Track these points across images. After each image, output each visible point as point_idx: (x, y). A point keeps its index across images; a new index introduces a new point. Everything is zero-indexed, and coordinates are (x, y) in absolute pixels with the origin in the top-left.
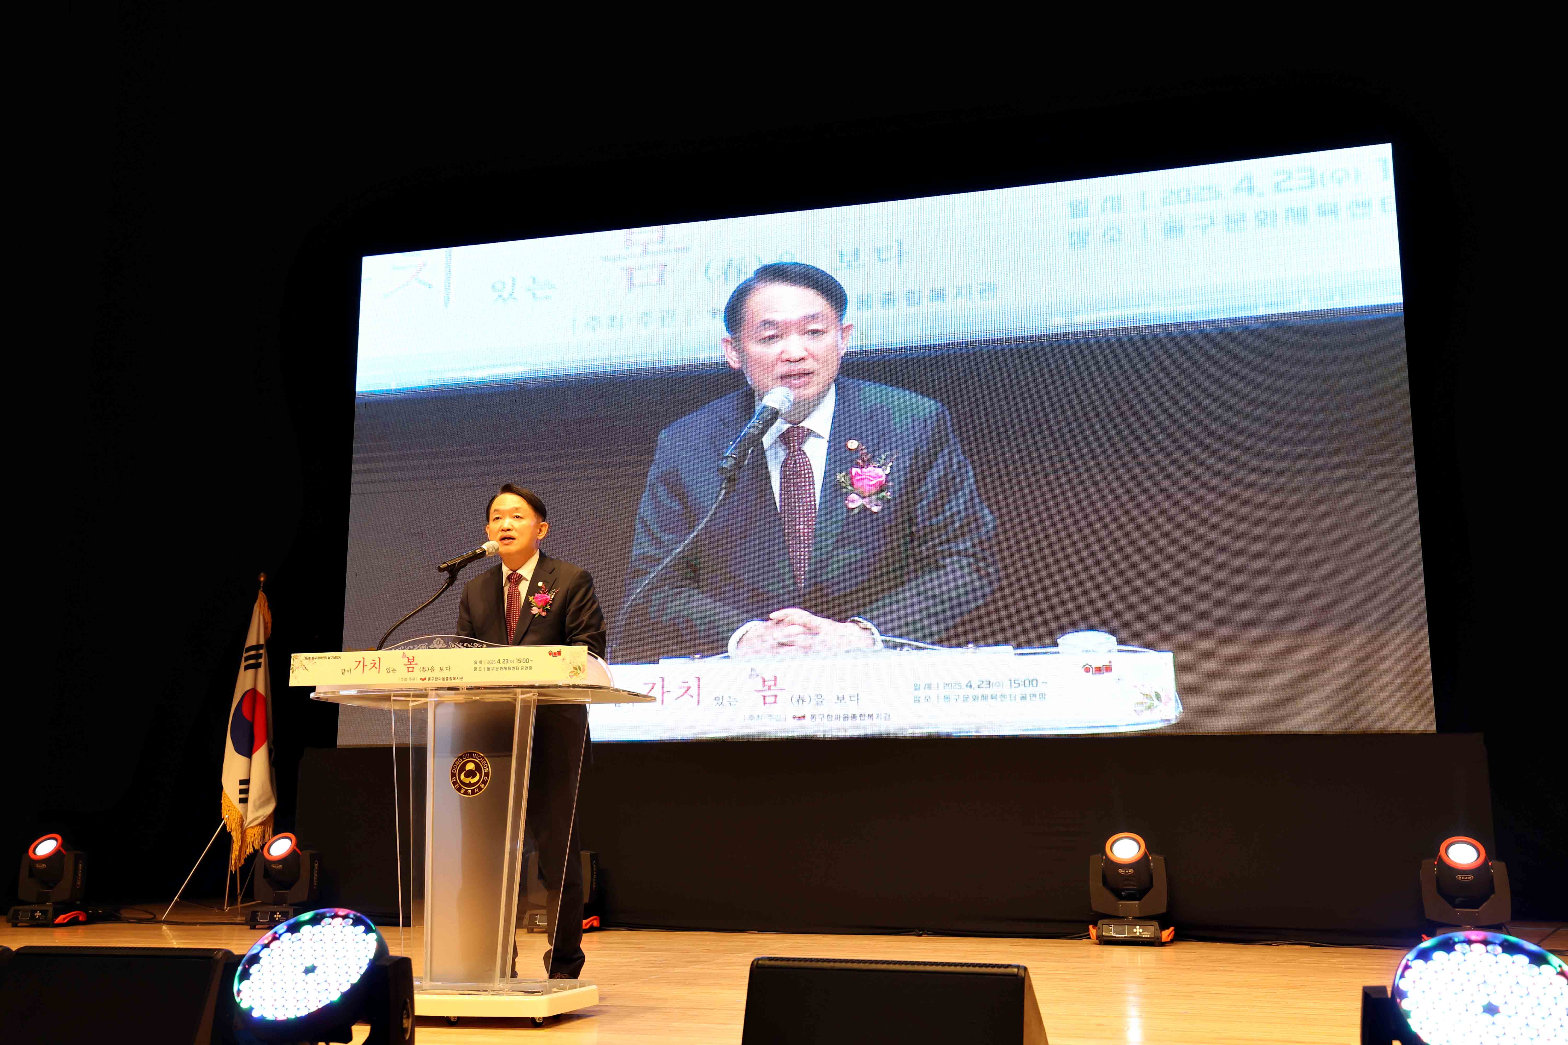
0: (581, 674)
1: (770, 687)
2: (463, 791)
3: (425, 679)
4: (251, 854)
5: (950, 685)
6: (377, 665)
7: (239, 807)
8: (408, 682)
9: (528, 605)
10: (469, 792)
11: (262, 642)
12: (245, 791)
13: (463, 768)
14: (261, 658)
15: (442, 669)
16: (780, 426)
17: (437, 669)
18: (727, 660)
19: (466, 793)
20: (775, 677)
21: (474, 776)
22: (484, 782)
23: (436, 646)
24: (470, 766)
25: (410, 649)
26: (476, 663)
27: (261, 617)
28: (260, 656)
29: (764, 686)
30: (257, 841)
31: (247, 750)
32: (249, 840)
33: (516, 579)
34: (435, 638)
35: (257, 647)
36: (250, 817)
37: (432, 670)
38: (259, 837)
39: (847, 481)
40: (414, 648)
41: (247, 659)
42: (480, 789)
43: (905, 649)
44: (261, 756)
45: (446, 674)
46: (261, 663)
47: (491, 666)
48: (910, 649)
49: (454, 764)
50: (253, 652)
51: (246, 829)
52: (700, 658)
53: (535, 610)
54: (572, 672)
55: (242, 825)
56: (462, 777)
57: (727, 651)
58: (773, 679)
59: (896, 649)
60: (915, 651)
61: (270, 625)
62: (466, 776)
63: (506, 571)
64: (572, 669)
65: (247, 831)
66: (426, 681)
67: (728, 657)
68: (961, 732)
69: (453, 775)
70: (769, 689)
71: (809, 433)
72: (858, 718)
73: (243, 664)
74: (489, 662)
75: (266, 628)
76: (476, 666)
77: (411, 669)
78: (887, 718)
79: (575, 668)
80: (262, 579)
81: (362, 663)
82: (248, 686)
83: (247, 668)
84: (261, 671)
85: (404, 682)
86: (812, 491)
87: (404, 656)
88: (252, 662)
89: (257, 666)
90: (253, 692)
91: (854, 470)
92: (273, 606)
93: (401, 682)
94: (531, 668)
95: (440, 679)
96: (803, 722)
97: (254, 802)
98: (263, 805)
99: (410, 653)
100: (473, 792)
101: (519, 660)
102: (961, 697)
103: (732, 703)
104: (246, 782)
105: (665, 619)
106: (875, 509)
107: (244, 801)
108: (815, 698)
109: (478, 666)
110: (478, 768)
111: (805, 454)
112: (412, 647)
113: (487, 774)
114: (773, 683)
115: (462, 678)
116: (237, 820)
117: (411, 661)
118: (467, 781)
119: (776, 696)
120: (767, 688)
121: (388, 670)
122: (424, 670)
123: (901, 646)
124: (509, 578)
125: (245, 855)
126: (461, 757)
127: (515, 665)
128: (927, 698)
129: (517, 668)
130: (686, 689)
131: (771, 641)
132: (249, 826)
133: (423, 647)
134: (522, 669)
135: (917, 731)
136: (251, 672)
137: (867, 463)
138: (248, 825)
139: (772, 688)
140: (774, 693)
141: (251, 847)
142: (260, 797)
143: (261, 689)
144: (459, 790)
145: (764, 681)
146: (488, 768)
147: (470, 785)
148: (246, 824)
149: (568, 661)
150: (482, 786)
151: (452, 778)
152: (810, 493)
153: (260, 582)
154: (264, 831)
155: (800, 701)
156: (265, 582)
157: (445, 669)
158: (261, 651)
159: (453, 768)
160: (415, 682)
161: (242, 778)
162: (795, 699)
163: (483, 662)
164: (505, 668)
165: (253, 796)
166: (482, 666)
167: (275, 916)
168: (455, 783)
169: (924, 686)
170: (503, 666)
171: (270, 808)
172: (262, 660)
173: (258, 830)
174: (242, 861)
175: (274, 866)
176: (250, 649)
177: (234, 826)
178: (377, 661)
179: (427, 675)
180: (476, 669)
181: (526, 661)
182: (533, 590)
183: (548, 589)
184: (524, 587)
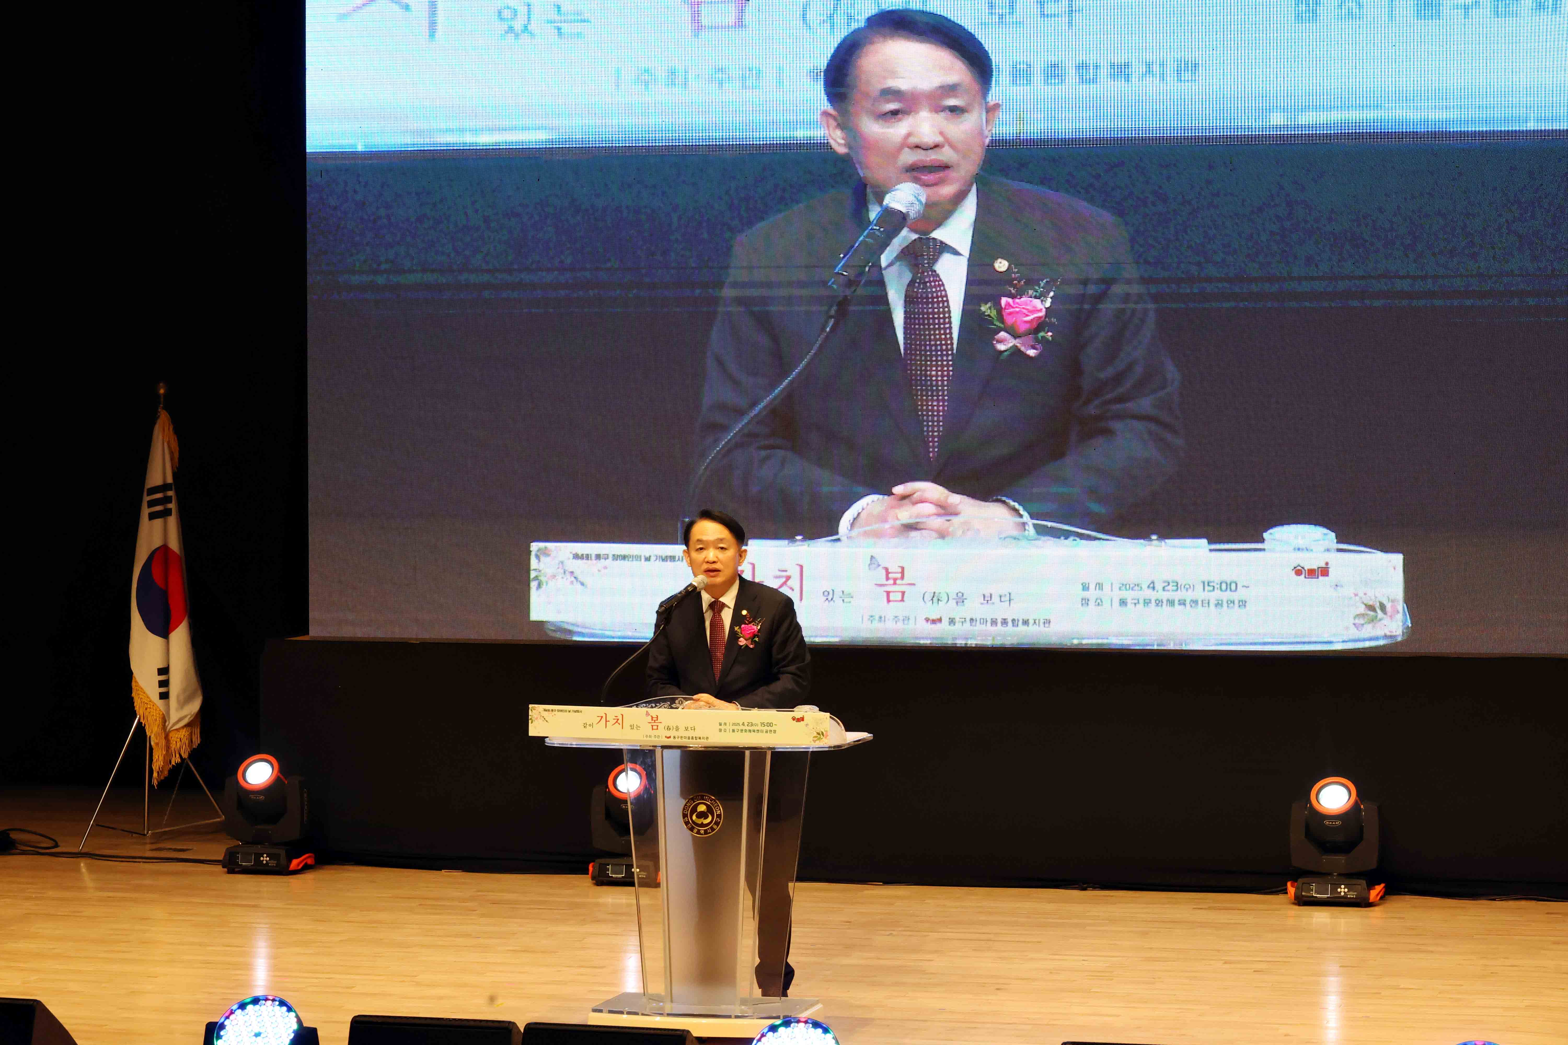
0: (824, 739)
1: (895, 580)
2: (695, 831)
3: (670, 737)
4: (177, 764)
5: (1128, 586)
6: (620, 721)
7: (160, 703)
8: (653, 739)
9: (734, 636)
10: (702, 832)
11: (170, 480)
12: (164, 684)
13: (694, 810)
14: (171, 502)
15: (686, 729)
16: (906, 236)
17: (682, 729)
18: (838, 544)
19: (698, 832)
20: (903, 568)
21: (706, 817)
22: (717, 823)
23: (678, 705)
24: (702, 808)
25: (652, 707)
26: (720, 725)
27: (166, 444)
28: (168, 500)
29: (888, 579)
30: (184, 747)
31: (162, 628)
32: (173, 746)
33: (718, 607)
34: (677, 698)
35: (164, 487)
36: (174, 716)
37: (677, 729)
38: (187, 742)
39: (993, 313)
40: (656, 706)
41: (151, 504)
42: (713, 829)
43: (1071, 538)
44: (180, 636)
45: (690, 733)
46: (171, 509)
47: (735, 728)
48: (1078, 539)
49: (686, 805)
50: (159, 496)
51: (170, 732)
52: (801, 541)
53: (742, 642)
54: (814, 737)
55: (164, 727)
56: (694, 817)
57: (837, 533)
58: (900, 570)
59: (1059, 538)
60: (1083, 542)
61: (176, 455)
62: (698, 817)
63: (706, 598)
64: (815, 734)
65: (171, 735)
66: (672, 739)
67: (839, 540)
68: (1139, 645)
69: (685, 816)
70: (895, 584)
71: (943, 248)
72: (1010, 624)
73: (145, 511)
74: (734, 724)
75: (172, 459)
76: (720, 727)
77: (655, 727)
78: (1047, 625)
79: (818, 734)
80: (162, 391)
81: (604, 719)
82: (157, 543)
83: (152, 516)
84: (172, 521)
85: (648, 739)
86: (947, 326)
87: (648, 714)
88: (159, 508)
89: (166, 513)
90: (164, 549)
91: (1004, 301)
92: (179, 430)
93: (645, 738)
94: (775, 732)
95: (685, 737)
96: (938, 626)
97: (178, 697)
98: (188, 699)
99: (654, 711)
100: (706, 832)
101: (763, 724)
102: (1141, 601)
103: (846, 600)
104: (164, 671)
106: (1032, 353)
107: (164, 696)
108: (955, 596)
109: (723, 727)
110: (710, 810)
111: (938, 276)
112: (654, 705)
113: (719, 816)
114: (899, 575)
115: (707, 738)
116: (159, 721)
117: (655, 719)
118: (699, 821)
119: (903, 593)
120: (891, 582)
121: (632, 727)
122: (669, 729)
123: (1067, 535)
124: (712, 606)
125: (170, 766)
126: (692, 799)
127: (760, 728)
128: (1099, 601)
129: (762, 731)
130: (784, 579)
131: (897, 523)
132: (174, 728)
133: (666, 706)
134: (767, 732)
135: (1085, 642)
136: (158, 522)
137: (1020, 294)
138: (172, 727)
139: (898, 582)
140: (902, 588)
141: (178, 755)
142: (184, 690)
143: (174, 544)
144: (692, 829)
145: (888, 572)
146: (720, 810)
147: (702, 825)
148: (169, 725)
149: (811, 726)
150: (715, 827)
151: (684, 818)
152: (945, 329)
153: (158, 396)
154: (191, 733)
155: (935, 599)
156: (165, 395)
157: (689, 729)
158: (170, 493)
159: (684, 809)
160: (660, 739)
161: (161, 666)
162: (928, 597)
163: (728, 724)
164: (750, 731)
165: (175, 688)
166: (727, 727)
167: (262, 858)
168: (687, 823)
169: (1094, 585)
170: (748, 728)
171: (195, 706)
172: (172, 506)
173: (184, 733)
174: (166, 773)
175: (252, 796)
176: (153, 490)
177: (155, 729)
178: (620, 718)
179: (672, 733)
180: (720, 730)
181: (770, 725)
182: (737, 619)
183: (753, 619)
184: (727, 616)
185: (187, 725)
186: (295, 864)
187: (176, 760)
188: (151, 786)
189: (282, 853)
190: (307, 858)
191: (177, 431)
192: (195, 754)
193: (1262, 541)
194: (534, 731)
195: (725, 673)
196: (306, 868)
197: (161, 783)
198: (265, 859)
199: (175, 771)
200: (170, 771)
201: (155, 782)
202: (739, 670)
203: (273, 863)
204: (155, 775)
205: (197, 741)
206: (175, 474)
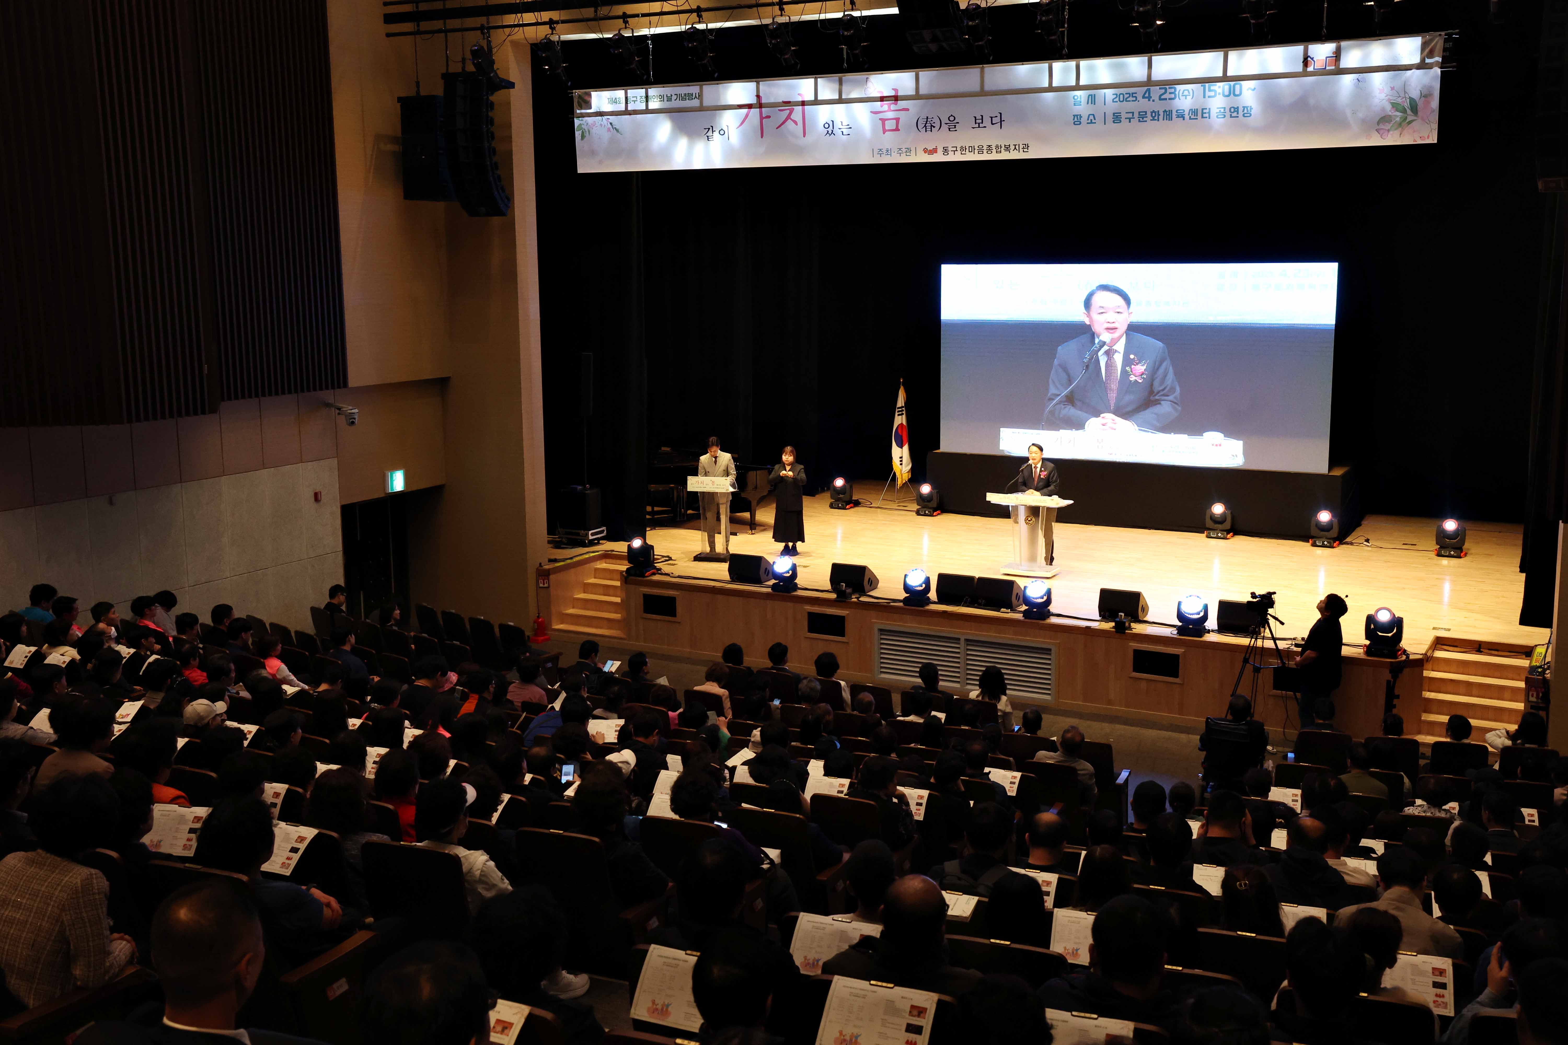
1: (1100, 442)
7: (900, 466)
9: (1040, 475)
11: (903, 405)
12: (901, 461)
16: (1106, 348)
19: (1028, 525)
21: (1030, 522)
22: (1033, 524)
24: (1029, 519)
27: (902, 395)
28: (903, 410)
29: (1098, 442)
30: (906, 479)
31: (901, 446)
32: (903, 478)
33: (1036, 467)
35: (902, 407)
36: (904, 470)
38: (907, 477)
39: (1130, 370)
41: (898, 412)
44: (906, 448)
50: (900, 409)
53: (1042, 477)
56: (1027, 522)
57: (1084, 428)
63: (1033, 466)
65: (903, 475)
70: (1100, 444)
71: (1116, 351)
72: (1131, 455)
73: (897, 414)
75: (904, 399)
80: (901, 380)
82: (900, 422)
83: (899, 415)
84: (904, 416)
88: (900, 413)
89: (903, 414)
90: (902, 424)
91: (1133, 366)
92: (906, 391)
96: (1112, 455)
97: (905, 465)
98: (908, 465)
104: (901, 458)
105: (1061, 416)
106: (1140, 381)
107: (901, 464)
108: (1116, 448)
110: (1032, 520)
111: (1114, 359)
113: (1034, 522)
116: (900, 471)
119: (1102, 446)
124: (1034, 467)
126: (1028, 514)
130: (1070, 441)
131: (1101, 424)
132: (904, 473)
136: (901, 416)
137: (1137, 364)
142: (907, 463)
143: (904, 423)
146: (1034, 520)
148: (902, 472)
152: (1116, 374)
155: (1111, 448)
156: (902, 382)
159: (1025, 519)
161: (900, 456)
162: (1109, 447)
165: (904, 462)
169: (1155, 445)
171: (910, 466)
172: (904, 412)
173: (907, 474)
175: (924, 495)
176: (898, 408)
177: (899, 473)
182: (1041, 471)
183: (1045, 470)
184: (1038, 470)
185: (908, 472)
186: (935, 514)
187: (904, 482)
188: (898, 487)
189: (932, 511)
190: (938, 512)
191: (905, 392)
192: (909, 480)
193: (1202, 436)
194: (988, 499)
195: (1037, 484)
196: (938, 515)
197: (900, 487)
198: (927, 512)
199: (904, 484)
200: (902, 484)
202: (1041, 484)
203: (929, 513)
204: (899, 484)
205: (910, 476)
206: (905, 403)
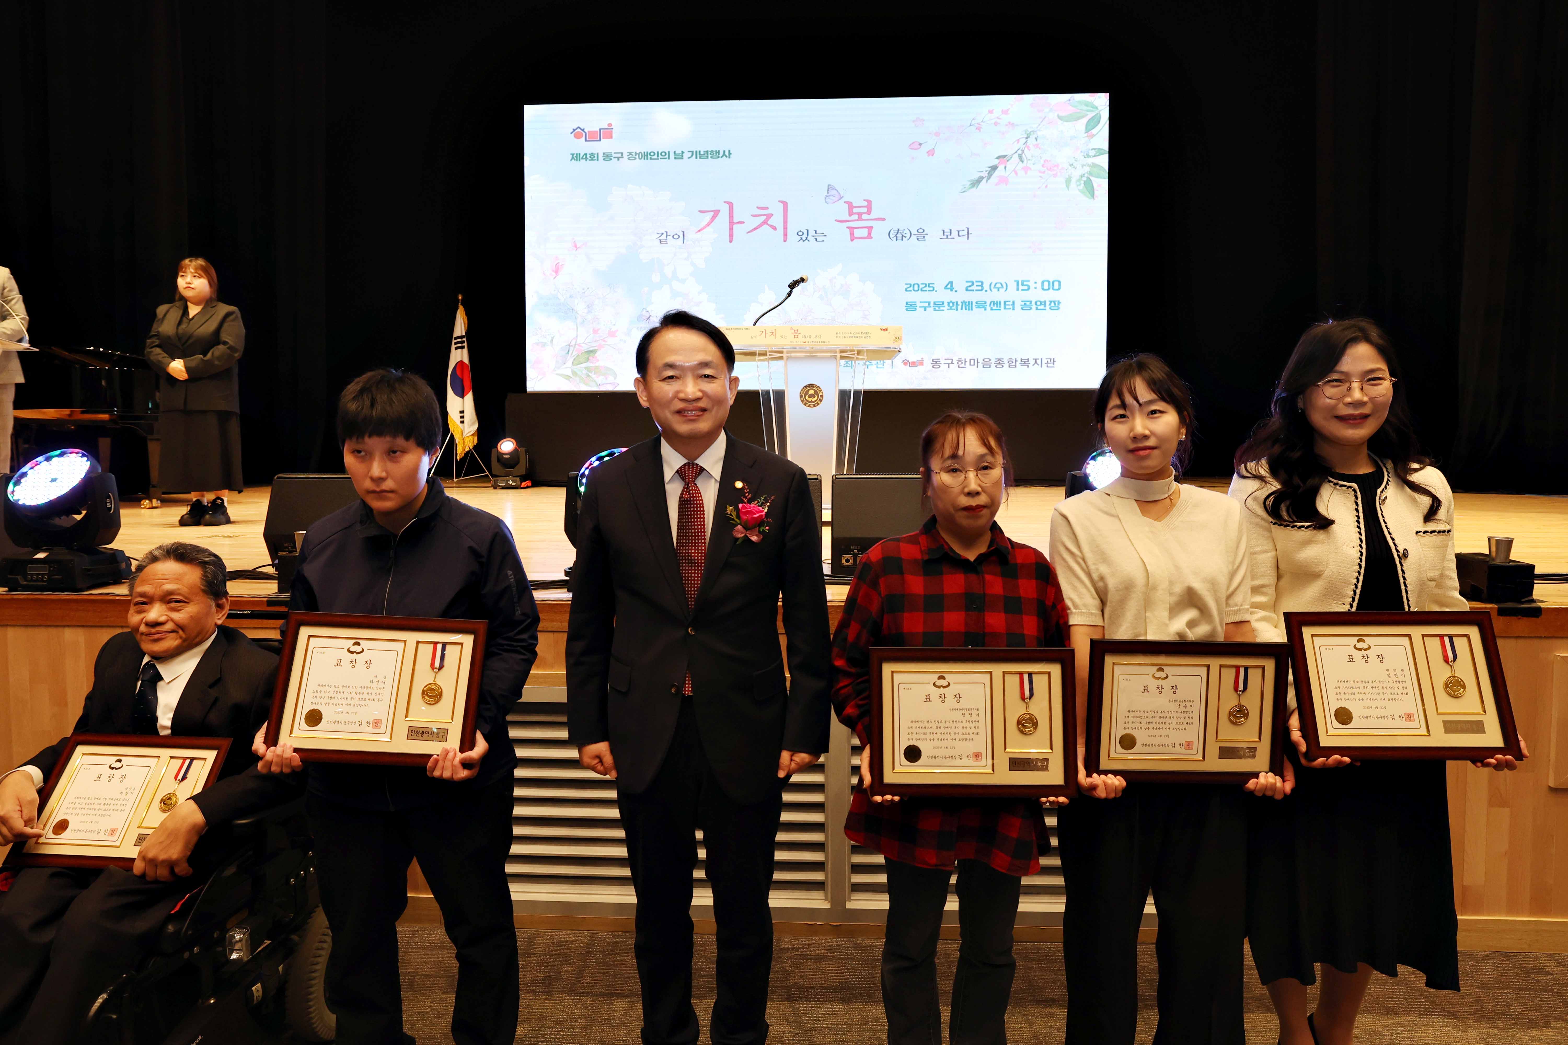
0: (899, 342)
2: (808, 405)
3: (806, 342)
4: (468, 451)
6: (774, 334)
7: (460, 425)
8: (795, 343)
10: (812, 406)
11: (464, 334)
12: (462, 417)
13: (807, 393)
15: (816, 337)
17: (813, 337)
21: (814, 397)
22: (820, 400)
26: (837, 334)
27: (462, 319)
28: (463, 342)
30: (472, 443)
31: (462, 395)
32: (466, 444)
35: (462, 337)
36: (466, 431)
37: (810, 337)
38: (473, 441)
41: (456, 343)
42: (817, 404)
44: (469, 397)
45: (818, 339)
47: (846, 335)
49: (801, 390)
50: (460, 340)
51: (464, 438)
54: (893, 341)
55: (462, 435)
56: (807, 397)
61: (467, 324)
62: (809, 397)
64: (894, 338)
69: (801, 397)
73: (453, 346)
74: (845, 333)
75: (465, 326)
77: (796, 337)
79: (896, 338)
80: (460, 298)
81: (764, 332)
82: (459, 359)
83: (456, 348)
84: (465, 351)
85: (792, 343)
87: (792, 328)
88: (459, 345)
89: (463, 347)
90: (462, 362)
92: (468, 313)
93: (790, 343)
94: (870, 337)
95: (815, 342)
97: (468, 423)
98: (473, 424)
100: (814, 406)
101: (862, 333)
104: (462, 412)
107: (462, 422)
109: (838, 335)
110: (816, 393)
113: (821, 396)
115: (829, 342)
116: (460, 433)
117: (796, 332)
118: (810, 399)
121: (782, 337)
122: (805, 337)
125: (465, 452)
126: (806, 387)
127: (861, 335)
129: (862, 337)
132: (467, 436)
134: (865, 338)
136: (459, 351)
141: (468, 447)
142: (471, 420)
143: (466, 360)
144: (805, 404)
147: (812, 402)
148: (464, 435)
149: (891, 334)
150: (819, 402)
153: (459, 300)
154: (475, 437)
156: (462, 300)
158: (464, 339)
160: (800, 343)
161: (460, 410)
163: (841, 333)
164: (855, 337)
165: (466, 419)
166: (841, 335)
168: (802, 401)
170: (853, 335)
171: (476, 426)
172: (465, 344)
173: (471, 437)
174: (463, 455)
175: (504, 456)
176: (456, 338)
177: (458, 436)
178: (774, 332)
179: (807, 340)
180: (837, 337)
181: (867, 333)
185: (472, 435)
186: (523, 484)
187: (467, 449)
188: (457, 460)
189: (518, 480)
190: (528, 483)
191: (466, 314)
192: (475, 447)
196: (527, 487)
197: (460, 459)
198: (510, 482)
199: (467, 454)
200: (465, 454)
201: (458, 459)
203: (514, 484)
204: (458, 455)
205: (476, 442)
206: (466, 333)
